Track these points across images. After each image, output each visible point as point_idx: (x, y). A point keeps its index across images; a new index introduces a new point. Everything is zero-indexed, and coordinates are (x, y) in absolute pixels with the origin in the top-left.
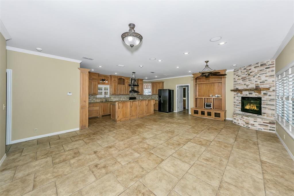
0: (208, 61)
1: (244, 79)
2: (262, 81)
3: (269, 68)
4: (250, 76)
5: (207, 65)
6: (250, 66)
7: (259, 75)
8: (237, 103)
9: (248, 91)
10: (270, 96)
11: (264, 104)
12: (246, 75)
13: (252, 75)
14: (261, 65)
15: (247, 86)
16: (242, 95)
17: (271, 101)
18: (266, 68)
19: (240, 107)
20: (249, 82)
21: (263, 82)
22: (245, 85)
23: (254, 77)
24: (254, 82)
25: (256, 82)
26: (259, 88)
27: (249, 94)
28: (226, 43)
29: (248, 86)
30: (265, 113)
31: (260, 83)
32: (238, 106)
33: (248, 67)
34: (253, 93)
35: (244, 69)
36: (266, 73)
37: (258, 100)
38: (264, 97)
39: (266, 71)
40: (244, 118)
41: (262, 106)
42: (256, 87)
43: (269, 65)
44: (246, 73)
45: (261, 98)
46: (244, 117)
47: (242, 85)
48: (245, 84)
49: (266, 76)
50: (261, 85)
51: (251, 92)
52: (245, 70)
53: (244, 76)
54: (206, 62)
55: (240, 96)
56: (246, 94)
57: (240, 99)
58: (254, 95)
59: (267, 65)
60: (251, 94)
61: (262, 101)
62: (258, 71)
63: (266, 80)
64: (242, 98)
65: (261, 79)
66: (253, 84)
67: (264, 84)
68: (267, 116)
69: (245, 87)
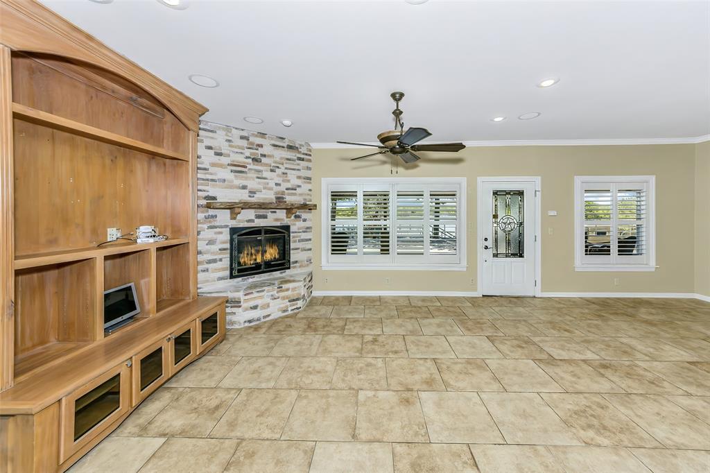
1: (239, 169)
2: (290, 186)
3: (303, 160)
4: (261, 165)
6: (263, 135)
7: (286, 171)
8: (213, 253)
9: (253, 211)
10: (305, 220)
11: (295, 242)
12: (247, 158)
13: (266, 165)
14: (290, 147)
15: (252, 193)
16: (233, 224)
17: (307, 232)
18: (300, 159)
19: (226, 262)
20: (259, 183)
21: (292, 189)
22: (247, 191)
23: (272, 171)
24: (272, 184)
25: (277, 184)
26: (285, 202)
27: (258, 217)
29: (255, 193)
30: (296, 262)
31: (287, 189)
32: (219, 265)
33: (256, 136)
34: (269, 215)
35: (242, 138)
36: (298, 170)
37: (280, 237)
38: (295, 225)
39: (298, 165)
41: (293, 245)
42: (277, 198)
43: (304, 154)
44: (248, 153)
45: (289, 226)
47: (231, 187)
48: (244, 187)
49: (299, 177)
50: (289, 194)
51: (261, 212)
52: (244, 143)
53: (240, 159)
55: (227, 226)
56: (246, 219)
57: (226, 236)
58: (274, 219)
59: (300, 152)
60: (265, 217)
61: (291, 234)
62: (281, 158)
63: (299, 186)
64: (233, 231)
65: (289, 181)
66: (271, 189)
67: (295, 194)
68: (300, 267)
69: (243, 196)
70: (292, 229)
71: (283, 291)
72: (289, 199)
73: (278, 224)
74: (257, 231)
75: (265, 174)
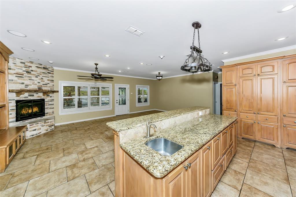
1: (20, 75)
2: (44, 84)
3: (50, 73)
4: (31, 75)
6: (32, 62)
7: (43, 77)
9: (27, 93)
10: (51, 97)
11: (47, 105)
12: (24, 71)
13: (33, 75)
14: (44, 68)
15: (27, 86)
16: (18, 98)
17: (52, 101)
18: (49, 73)
19: (14, 115)
20: (30, 82)
21: (46, 85)
22: (24, 85)
23: (36, 77)
24: (36, 82)
25: (38, 83)
26: (43, 89)
27: (30, 96)
30: (47, 113)
33: (28, 62)
34: (35, 95)
35: (21, 63)
36: (48, 77)
37: (40, 104)
38: (47, 99)
39: (48, 75)
41: (46, 107)
42: (39, 88)
43: (51, 71)
44: (24, 69)
45: (44, 99)
47: (17, 83)
48: (23, 83)
49: (48, 80)
50: (44, 87)
51: (31, 93)
52: (23, 65)
53: (20, 71)
56: (24, 96)
57: (14, 104)
58: (37, 97)
59: (49, 70)
60: (33, 96)
61: (45, 102)
62: (40, 72)
63: (49, 84)
64: (17, 102)
65: (44, 81)
66: (36, 84)
67: (47, 87)
68: (49, 115)
69: (22, 87)
70: (46, 100)
71: (47, 123)
72: (44, 88)
73: (39, 98)
74: (30, 101)
75: (33, 78)
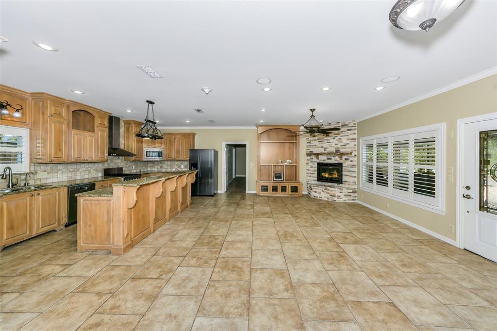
0: (314, 110)
1: (321, 140)
2: (343, 145)
3: (351, 130)
4: (329, 137)
5: (313, 115)
6: (330, 124)
7: (340, 138)
8: (312, 171)
9: (326, 156)
10: (351, 161)
11: (345, 171)
14: (343, 126)
15: (325, 149)
16: (318, 161)
17: (352, 167)
18: (348, 130)
19: (316, 175)
20: (328, 145)
22: (323, 148)
23: (333, 139)
24: (333, 145)
25: (336, 144)
26: (340, 152)
27: (328, 159)
28: (271, 90)
29: (326, 149)
30: (346, 182)
31: (341, 146)
32: (313, 175)
34: (332, 158)
36: (347, 136)
37: (338, 167)
38: (345, 163)
39: (347, 133)
40: (329, 190)
41: (343, 173)
42: (336, 150)
43: (351, 127)
45: (342, 164)
46: (328, 188)
47: (319, 147)
48: (322, 147)
49: (348, 139)
50: (342, 148)
51: (329, 157)
54: (311, 110)
55: (316, 162)
56: (323, 159)
57: (316, 165)
58: (334, 160)
59: (349, 127)
60: (330, 159)
61: (343, 168)
63: (348, 144)
64: (318, 164)
65: (342, 142)
66: (333, 147)
67: (345, 148)
68: (348, 184)
69: (322, 150)
70: (344, 165)
72: (342, 151)
73: (336, 162)
74: (327, 164)
75: (331, 141)
